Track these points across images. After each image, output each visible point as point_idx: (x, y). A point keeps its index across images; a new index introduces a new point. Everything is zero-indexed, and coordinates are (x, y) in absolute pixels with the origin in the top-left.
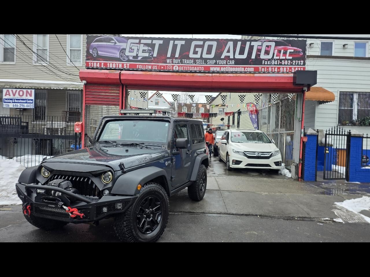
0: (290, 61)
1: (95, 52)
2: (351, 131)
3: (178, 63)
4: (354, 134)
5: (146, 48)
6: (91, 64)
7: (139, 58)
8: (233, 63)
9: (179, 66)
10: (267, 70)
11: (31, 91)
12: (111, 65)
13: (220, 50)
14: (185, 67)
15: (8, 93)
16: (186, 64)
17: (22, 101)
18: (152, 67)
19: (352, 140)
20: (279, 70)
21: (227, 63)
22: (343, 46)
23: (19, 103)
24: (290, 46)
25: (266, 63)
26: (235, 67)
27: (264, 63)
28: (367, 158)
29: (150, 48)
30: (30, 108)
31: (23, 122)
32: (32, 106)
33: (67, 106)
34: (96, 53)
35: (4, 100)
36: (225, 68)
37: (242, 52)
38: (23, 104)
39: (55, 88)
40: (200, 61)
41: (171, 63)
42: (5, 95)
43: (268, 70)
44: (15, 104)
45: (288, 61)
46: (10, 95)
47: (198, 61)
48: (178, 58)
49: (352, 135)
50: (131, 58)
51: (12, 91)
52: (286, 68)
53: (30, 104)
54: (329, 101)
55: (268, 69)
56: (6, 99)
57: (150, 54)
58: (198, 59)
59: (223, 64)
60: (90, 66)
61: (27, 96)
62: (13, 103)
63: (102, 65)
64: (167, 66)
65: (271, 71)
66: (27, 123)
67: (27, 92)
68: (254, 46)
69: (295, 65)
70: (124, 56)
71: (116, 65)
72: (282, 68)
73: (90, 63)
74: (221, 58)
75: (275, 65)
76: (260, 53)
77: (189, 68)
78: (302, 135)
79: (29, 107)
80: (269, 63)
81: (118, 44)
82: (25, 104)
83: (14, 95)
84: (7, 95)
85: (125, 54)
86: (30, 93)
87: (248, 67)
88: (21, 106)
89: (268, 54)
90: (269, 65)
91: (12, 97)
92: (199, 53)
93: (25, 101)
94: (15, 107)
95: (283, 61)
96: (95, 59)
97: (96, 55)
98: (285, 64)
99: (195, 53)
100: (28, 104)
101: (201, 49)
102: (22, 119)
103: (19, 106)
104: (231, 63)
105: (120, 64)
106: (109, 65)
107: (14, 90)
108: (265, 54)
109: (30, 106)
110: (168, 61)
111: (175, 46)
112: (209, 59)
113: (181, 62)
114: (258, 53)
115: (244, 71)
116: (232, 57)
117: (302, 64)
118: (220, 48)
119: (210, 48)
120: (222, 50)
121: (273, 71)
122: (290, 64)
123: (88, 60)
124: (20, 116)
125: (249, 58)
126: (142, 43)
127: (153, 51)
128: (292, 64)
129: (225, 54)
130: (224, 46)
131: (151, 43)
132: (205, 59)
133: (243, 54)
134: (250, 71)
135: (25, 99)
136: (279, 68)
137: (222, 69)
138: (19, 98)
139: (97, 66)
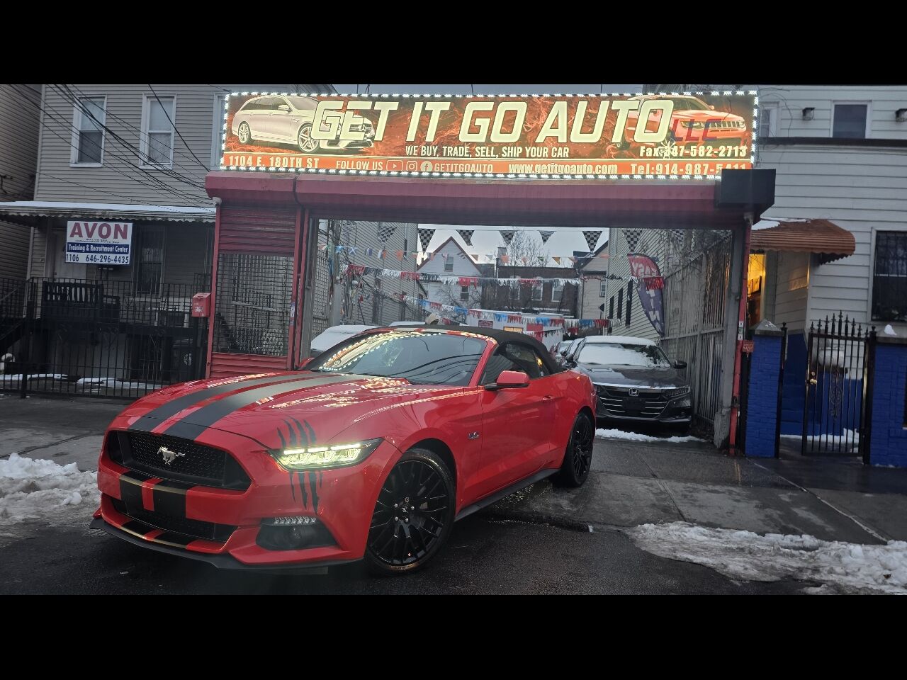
0: (711, 147)
1: (244, 131)
2: (876, 331)
3: (432, 156)
4: (886, 338)
5: (360, 121)
6: (234, 160)
7: (342, 145)
8: (566, 153)
9: (434, 162)
10: (651, 170)
11: (126, 227)
12: (278, 160)
13: (534, 122)
14: (448, 165)
15: (77, 231)
16: (450, 156)
17: (106, 249)
18: (370, 166)
19: (880, 355)
20: (681, 170)
21: (550, 153)
22: (895, 115)
23: (98, 252)
24: (711, 110)
25: (649, 153)
26: (570, 164)
27: (645, 153)
29: (368, 121)
30: (121, 263)
31: (107, 297)
32: (126, 261)
34: (247, 135)
35: (68, 246)
36: (545, 166)
37: (588, 126)
38: (108, 255)
39: (177, 220)
40: (484, 150)
41: (414, 154)
42: (72, 236)
43: (655, 170)
44: (90, 255)
45: (706, 148)
46: (81, 236)
47: (480, 151)
48: (434, 143)
49: (879, 341)
50: (324, 145)
51: (86, 225)
52: (702, 165)
53: (122, 255)
55: (653, 169)
56: (73, 244)
58: (480, 144)
59: (542, 157)
61: (116, 237)
62: (86, 252)
63: (259, 161)
64: (405, 161)
65: (661, 173)
66: (117, 298)
67: (117, 228)
68: (618, 110)
69: (726, 157)
70: (309, 139)
71: (289, 162)
72: (691, 165)
73: (231, 158)
74: (537, 141)
76: (634, 129)
77: (458, 166)
78: (741, 337)
79: (120, 261)
81: (295, 112)
82: (112, 256)
83: (90, 235)
84: (76, 234)
85: (310, 135)
86: (123, 230)
87: (602, 164)
88: (103, 260)
89: (656, 131)
90: (656, 157)
91: (85, 239)
92: (484, 131)
93: (111, 249)
94: (90, 262)
95: (692, 147)
96: (242, 147)
97: (246, 140)
98: (697, 154)
99: (474, 129)
100: (118, 256)
101: (488, 120)
102: (105, 290)
103: (99, 259)
104: (560, 154)
105: (297, 159)
106: (274, 162)
107: (91, 224)
108: (646, 131)
109: (122, 259)
111: (426, 114)
112: (507, 144)
113: (440, 152)
114: (630, 128)
115: (594, 173)
116: (562, 139)
117: (744, 155)
118: (535, 119)
119: (510, 117)
120: (539, 121)
121: (667, 173)
122: (711, 155)
123: (228, 149)
124: (100, 283)
125: (607, 140)
126: (350, 110)
127: (375, 129)
128: (717, 154)
129: (546, 132)
130: (544, 113)
131: (369, 108)
132: (497, 145)
133: (592, 132)
134: (609, 173)
135: (111, 243)
136: (682, 166)
137: (538, 169)
138: (100, 241)
139: (246, 163)
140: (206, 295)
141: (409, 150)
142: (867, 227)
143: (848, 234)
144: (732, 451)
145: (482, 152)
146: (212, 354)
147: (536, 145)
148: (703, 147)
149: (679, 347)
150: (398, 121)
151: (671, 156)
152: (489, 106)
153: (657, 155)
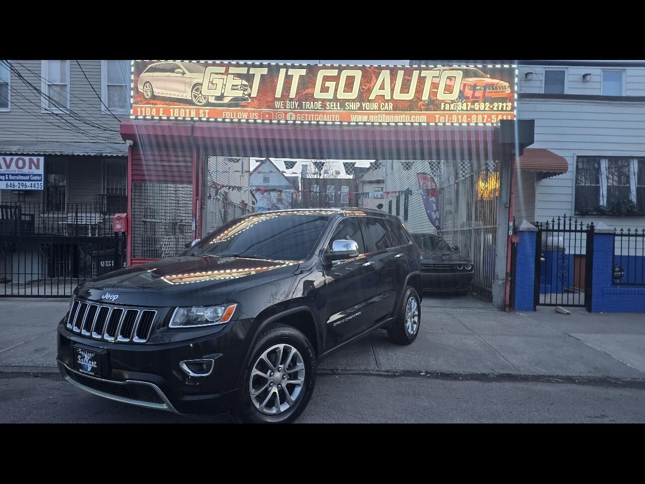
0: (488, 104)
1: (148, 89)
2: (594, 225)
3: (295, 109)
4: (600, 230)
5: (238, 82)
6: (141, 112)
7: (226, 100)
8: (391, 107)
9: (296, 113)
10: (449, 120)
11: (38, 160)
12: (176, 111)
13: (367, 84)
14: (307, 115)
16: (308, 109)
17: (23, 178)
18: (249, 116)
19: (597, 241)
20: (469, 119)
21: (379, 107)
22: (582, 78)
23: (16, 180)
24: (488, 78)
25: (447, 107)
26: (394, 115)
27: (444, 108)
28: (621, 270)
29: (245, 82)
30: (36, 189)
31: (25, 215)
32: (40, 187)
33: (104, 186)
34: (150, 92)
36: (376, 116)
37: (405, 88)
38: (24, 182)
39: (81, 154)
40: (332, 104)
41: (281, 107)
43: (452, 120)
44: (9, 182)
47: (330, 105)
48: (295, 99)
49: (596, 232)
50: (212, 100)
51: (4, 159)
52: (483, 116)
53: (36, 182)
54: (557, 172)
55: (450, 118)
58: (330, 101)
59: (374, 110)
61: (30, 168)
62: (5, 180)
63: (161, 112)
64: (275, 112)
65: (456, 121)
66: (33, 216)
67: (31, 161)
68: (426, 77)
69: (498, 110)
70: (200, 95)
71: (185, 112)
72: (475, 116)
73: (139, 109)
74: (370, 98)
76: (436, 90)
77: (314, 116)
78: (511, 233)
81: (188, 74)
82: (28, 183)
83: (8, 167)
85: (201, 92)
86: (36, 162)
87: (416, 115)
88: (21, 186)
89: (451, 92)
90: (452, 111)
91: (4, 169)
92: (332, 90)
93: (27, 178)
94: (9, 188)
95: (476, 103)
96: (147, 101)
97: (150, 95)
98: (479, 108)
99: (324, 89)
100: (33, 183)
101: (334, 83)
102: (23, 209)
103: (17, 186)
104: (386, 108)
105: (192, 110)
106: (174, 112)
107: (8, 158)
108: (445, 92)
109: (36, 186)
111: (288, 78)
112: (348, 100)
113: (300, 106)
114: (434, 90)
115: (410, 121)
116: (388, 97)
117: (510, 109)
118: (368, 82)
119: (350, 81)
120: (371, 84)
121: (460, 122)
122: (488, 109)
123: (136, 103)
124: (18, 204)
125: (419, 98)
126: (231, 74)
127: (251, 88)
128: (492, 109)
129: (376, 92)
130: (374, 78)
131: (246, 72)
132: (342, 101)
133: (408, 92)
134: (421, 122)
135: (27, 173)
136: (469, 116)
137: (372, 118)
138: (17, 171)
139: (151, 113)
140: (124, 215)
141: (278, 104)
142: (570, 153)
143: (561, 158)
144: (507, 309)
145: (332, 106)
146: (131, 260)
147: (370, 101)
148: (483, 104)
149: (453, 237)
150: (268, 83)
151: (462, 110)
152: (335, 73)
153: (453, 109)
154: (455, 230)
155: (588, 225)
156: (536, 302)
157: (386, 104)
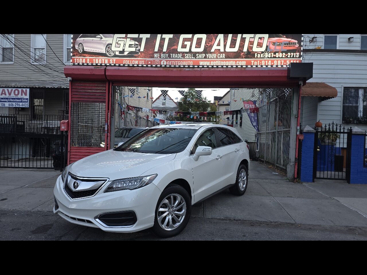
0: (284, 54)
2: (352, 129)
3: (166, 58)
4: (356, 132)
5: (133, 42)
6: (77, 61)
7: (126, 53)
8: (224, 56)
9: (167, 61)
10: (260, 64)
11: (26, 90)
12: (97, 60)
14: (173, 62)
15: (4, 93)
16: (174, 58)
17: (18, 100)
18: (139, 62)
19: (353, 139)
20: (272, 63)
21: (217, 57)
22: (348, 40)
23: (14, 102)
24: (284, 38)
25: (259, 56)
26: (226, 61)
27: (257, 56)
29: (137, 43)
30: (25, 107)
31: (19, 121)
32: (27, 106)
33: (64, 106)
34: (82, 49)
36: (215, 62)
37: (233, 45)
38: (18, 103)
39: (50, 87)
40: (189, 55)
41: (158, 57)
42: (1, 95)
44: (10, 103)
45: (282, 54)
46: (6, 95)
47: (187, 56)
48: (166, 52)
49: (353, 133)
50: (117, 53)
51: (8, 90)
52: (281, 61)
53: (25, 103)
54: (331, 96)
55: (260, 63)
56: (2, 98)
57: (137, 49)
58: (187, 53)
59: (213, 58)
60: (75, 62)
61: (22, 95)
62: (8, 102)
63: (88, 61)
64: (154, 60)
65: (264, 65)
66: (24, 122)
67: (22, 91)
68: (246, 38)
69: (291, 58)
70: (111, 51)
71: (102, 61)
72: (276, 61)
73: (75, 59)
74: (211, 51)
75: (268, 57)
76: (252, 46)
77: (177, 62)
78: (298, 133)
80: (262, 56)
81: (104, 39)
82: (21, 104)
83: (10, 94)
84: (3, 94)
85: (111, 49)
86: (25, 92)
87: (239, 61)
88: (17, 105)
89: (261, 47)
90: (262, 58)
91: (7, 96)
92: (188, 47)
93: (20, 100)
94: (10, 106)
95: (277, 53)
96: (81, 55)
97: (82, 51)
98: (279, 56)
99: (184, 46)
100: (23, 103)
101: (190, 42)
102: (18, 119)
103: (15, 105)
104: (221, 57)
105: (106, 60)
106: (95, 61)
107: (10, 89)
108: (257, 47)
109: (25, 105)
110: (156, 55)
111: (163, 40)
112: (198, 53)
113: (169, 56)
114: (251, 46)
115: (236, 65)
116: (222, 50)
117: (298, 57)
118: (210, 42)
119: (199, 41)
120: (212, 43)
121: (267, 65)
122: (284, 57)
123: (74, 56)
124: (15, 115)
125: (241, 51)
126: (129, 38)
127: (140, 46)
128: (287, 56)
129: (215, 47)
130: (214, 39)
131: (137, 37)
132: (194, 53)
133: (235, 47)
134: (242, 65)
135: (20, 98)
136: (272, 61)
137: (212, 63)
138: (15, 97)
139: (82, 62)
140: (67, 121)
142: (340, 85)
143: (334, 88)
144: (296, 181)
146: (70, 147)
147: (211, 53)
149: (266, 136)
150: (150, 43)
152: (190, 36)
154: (268, 132)
155: (348, 129)
156: (314, 177)
157: (221, 54)
